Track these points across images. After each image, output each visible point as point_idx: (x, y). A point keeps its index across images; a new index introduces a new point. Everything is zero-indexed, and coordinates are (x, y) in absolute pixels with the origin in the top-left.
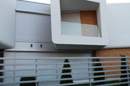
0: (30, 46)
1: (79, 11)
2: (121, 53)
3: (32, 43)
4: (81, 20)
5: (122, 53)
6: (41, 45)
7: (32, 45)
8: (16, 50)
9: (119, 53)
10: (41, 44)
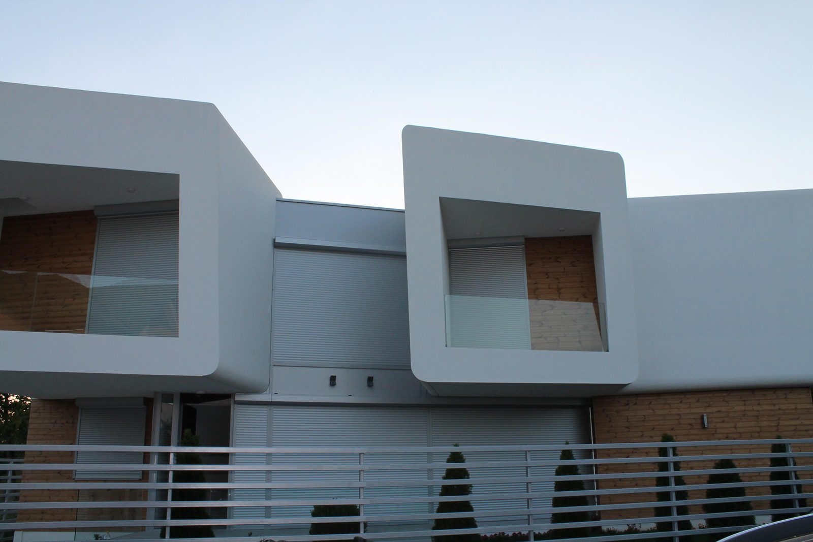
0: (328, 381)
1: (523, 240)
2: (701, 410)
3: (333, 372)
4: (529, 277)
5: (708, 410)
6: (370, 380)
7: (333, 379)
8: (276, 399)
9: (694, 411)
10: (370, 373)
